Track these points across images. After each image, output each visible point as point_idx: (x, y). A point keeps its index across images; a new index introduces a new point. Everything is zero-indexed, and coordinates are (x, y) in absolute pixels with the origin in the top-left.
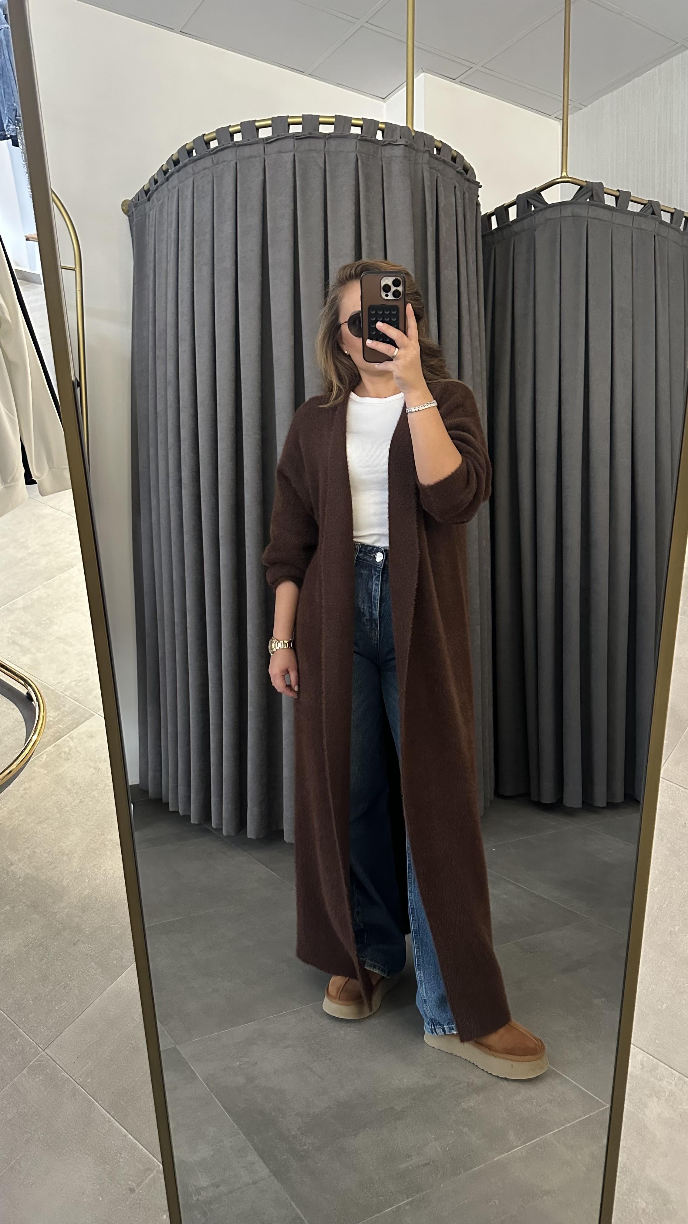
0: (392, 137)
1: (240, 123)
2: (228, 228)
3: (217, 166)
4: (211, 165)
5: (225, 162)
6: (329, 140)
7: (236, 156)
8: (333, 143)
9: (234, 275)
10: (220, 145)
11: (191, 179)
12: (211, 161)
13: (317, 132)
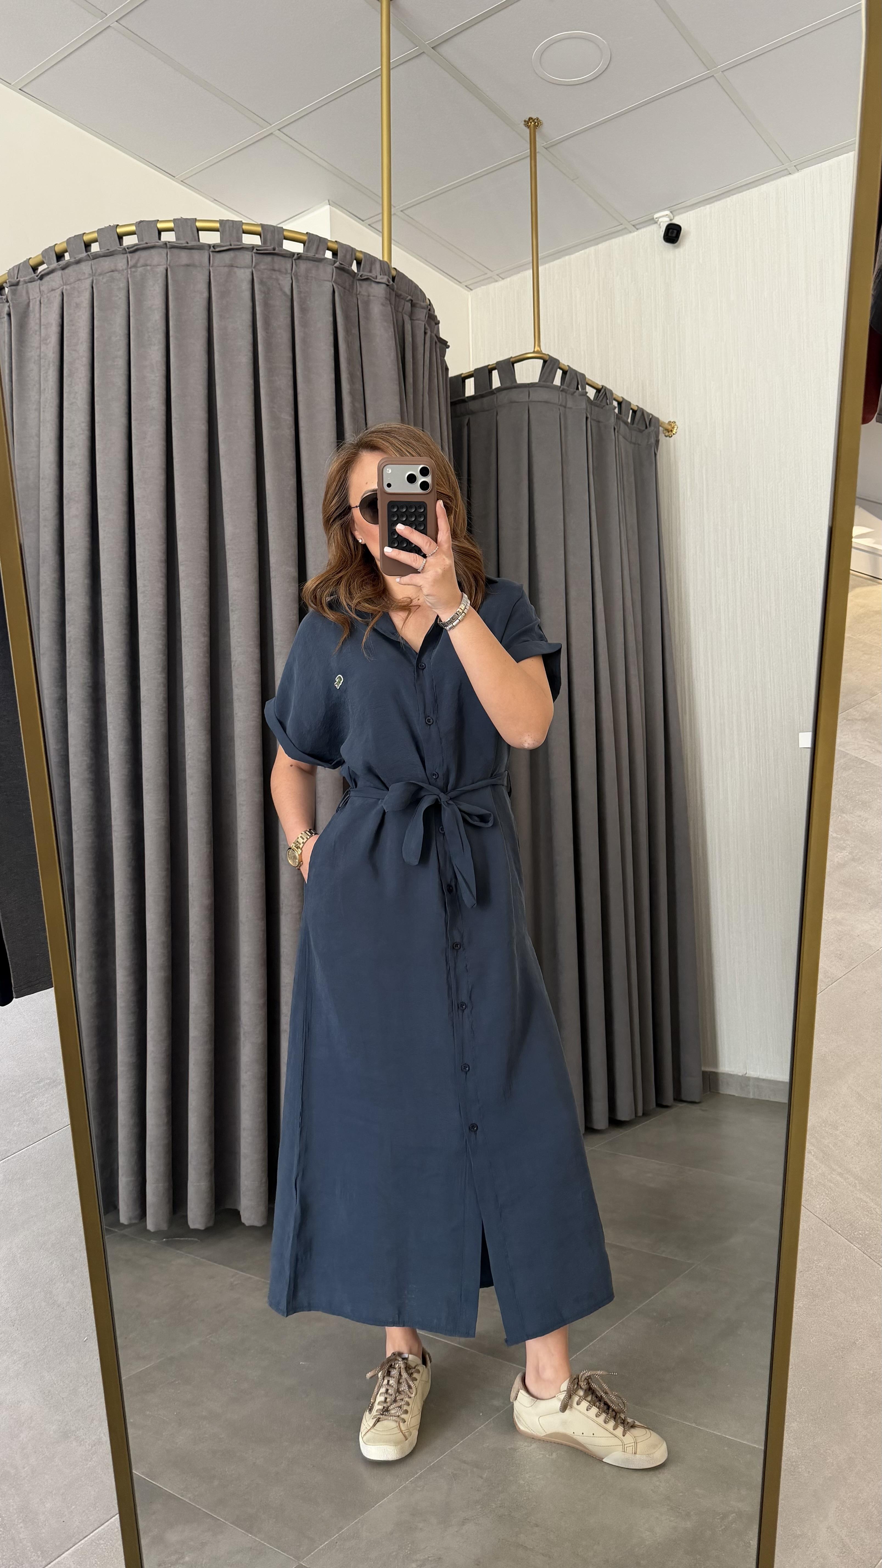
0: (370, 271)
1: (172, 219)
2: (156, 354)
3: (133, 270)
4: (124, 267)
5: (147, 266)
6: (297, 261)
7: (167, 261)
8: (303, 266)
9: (164, 418)
10: (141, 243)
11: (89, 282)
12: (126, 262)
13: (281, 248)
